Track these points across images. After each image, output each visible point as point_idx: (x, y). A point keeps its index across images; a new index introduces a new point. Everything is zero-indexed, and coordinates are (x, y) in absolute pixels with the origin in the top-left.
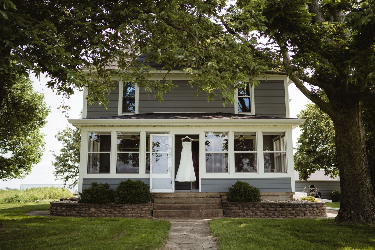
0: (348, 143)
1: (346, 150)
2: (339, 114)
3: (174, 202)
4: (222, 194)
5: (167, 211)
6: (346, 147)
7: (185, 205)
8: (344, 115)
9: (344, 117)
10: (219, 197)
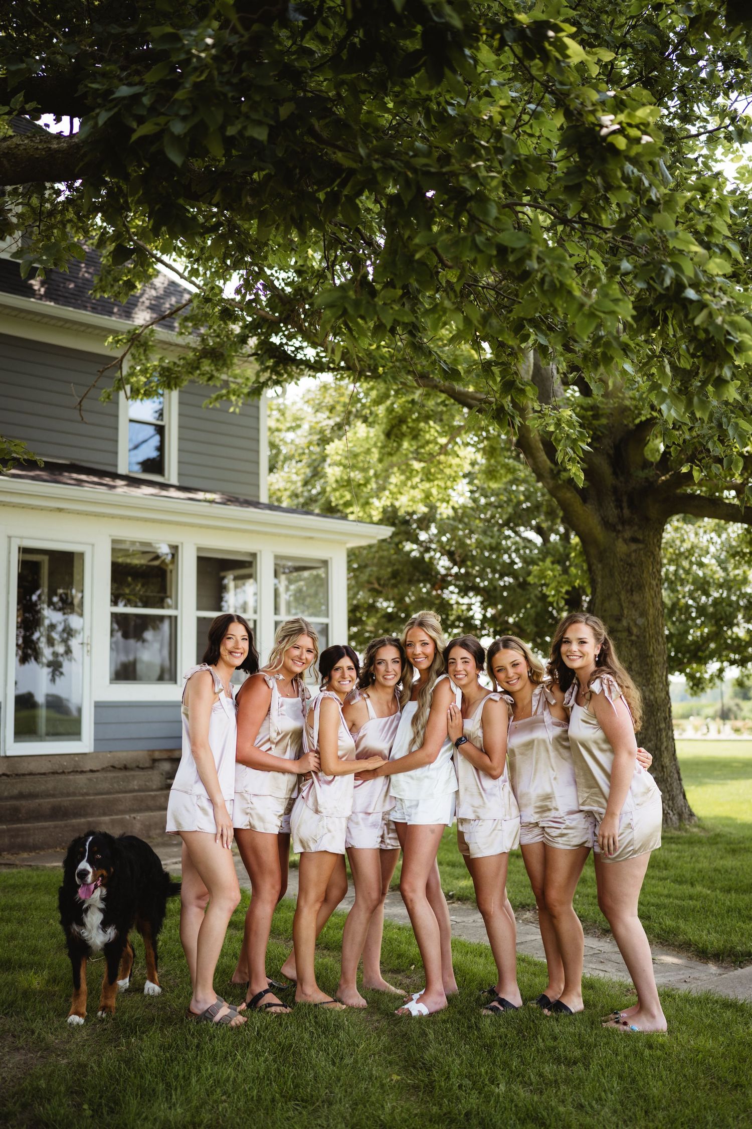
0: (640, 621)
1: (634, 638)
2: (620, 540)
3: (16, 792)
4: (157, 755)
5: (18, 829)
6: (635, 630)
7: (65, 801)
8: (634, 546)
9: (635, 551)
10: (147, 765)
